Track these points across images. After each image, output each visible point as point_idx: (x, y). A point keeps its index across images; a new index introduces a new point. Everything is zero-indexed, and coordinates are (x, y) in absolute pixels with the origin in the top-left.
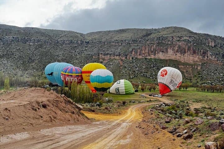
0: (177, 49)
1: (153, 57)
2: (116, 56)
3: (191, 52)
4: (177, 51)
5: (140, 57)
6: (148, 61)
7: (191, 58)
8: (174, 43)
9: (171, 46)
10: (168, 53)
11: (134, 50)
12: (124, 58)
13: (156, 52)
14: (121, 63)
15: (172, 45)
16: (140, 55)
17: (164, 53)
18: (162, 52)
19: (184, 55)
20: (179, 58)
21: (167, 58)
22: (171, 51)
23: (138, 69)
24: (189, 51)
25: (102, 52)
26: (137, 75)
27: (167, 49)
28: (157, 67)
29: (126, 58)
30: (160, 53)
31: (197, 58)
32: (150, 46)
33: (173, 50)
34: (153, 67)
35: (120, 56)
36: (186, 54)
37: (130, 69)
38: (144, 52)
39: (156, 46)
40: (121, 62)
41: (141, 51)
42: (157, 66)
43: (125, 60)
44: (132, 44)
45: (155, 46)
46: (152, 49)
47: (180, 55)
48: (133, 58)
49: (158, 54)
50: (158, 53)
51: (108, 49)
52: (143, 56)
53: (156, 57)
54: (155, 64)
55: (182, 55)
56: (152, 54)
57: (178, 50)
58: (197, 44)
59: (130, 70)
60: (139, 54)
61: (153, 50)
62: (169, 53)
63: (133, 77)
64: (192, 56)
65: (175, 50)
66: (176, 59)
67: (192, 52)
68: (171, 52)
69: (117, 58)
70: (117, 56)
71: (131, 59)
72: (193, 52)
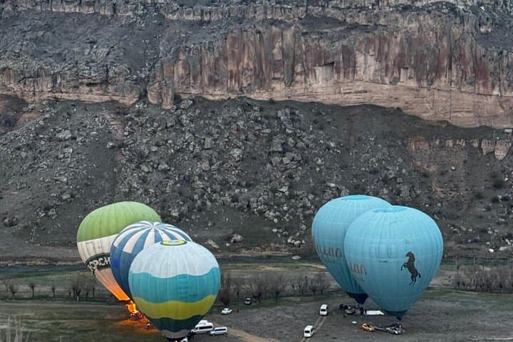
0: (397, 50)
1: (279, 91)
2: (87, 89)
3: (464, 72)
4: (400, 64)
5: (217, 94)
6: (256, 121)
7: (468, 99)
8: (382, 21)
9: (370, 35)
10: (354, 72)
11: (182, 57)
12: (129, 100)
13: (299, 69)
14: (118, 130)
15: (374, 33)
16: (214, 82)
17: (338, 72)
18: (326, 65)
19: (432, 83)
20: (409, 97)
21: (353, 99)
22: (371, 60)
23: (205, 165)
24: (453, 66)
25: (10, 63)
26: (204, 204)
27: (348, 54)
28: (303, 149)
29: (143, 97)
30: (320, 71)
31: (491, 100)
32: (265, 37)
33: (381, 56)
34: (283, 153)
35: (111, 89)
36: (442, 82)
37: (164, 166)
38: (234, 69)
39: (294, 35)
40: (115, 125)
41: (221, 62)
42: (300, 144)
43: (139, 113)
44: (174, 12)
45: (288, 34)
46: (275, 51)
47: (413, 84)
48: (177, 99)
49: (307, 75)
50: (305, 73)
51: (36, 40)
52: (232, 91)
53: (299, 92)
54: (294, 135)
55: (425, 84)
56: (277, 75)
57: (401, 55)
58: (494, 24)
59: (165, 171)
60: (210, 79)
61: (279, 57)
62: (360, 73)
63: (181, 215)
64: (470, 88)
65: (391, 57)
66: (395, 105)
67: (469, 69)
68: (372, 69)
69: (95, 96)
70: (94, 89)
71: (168, 104)
72: (474, 71)
